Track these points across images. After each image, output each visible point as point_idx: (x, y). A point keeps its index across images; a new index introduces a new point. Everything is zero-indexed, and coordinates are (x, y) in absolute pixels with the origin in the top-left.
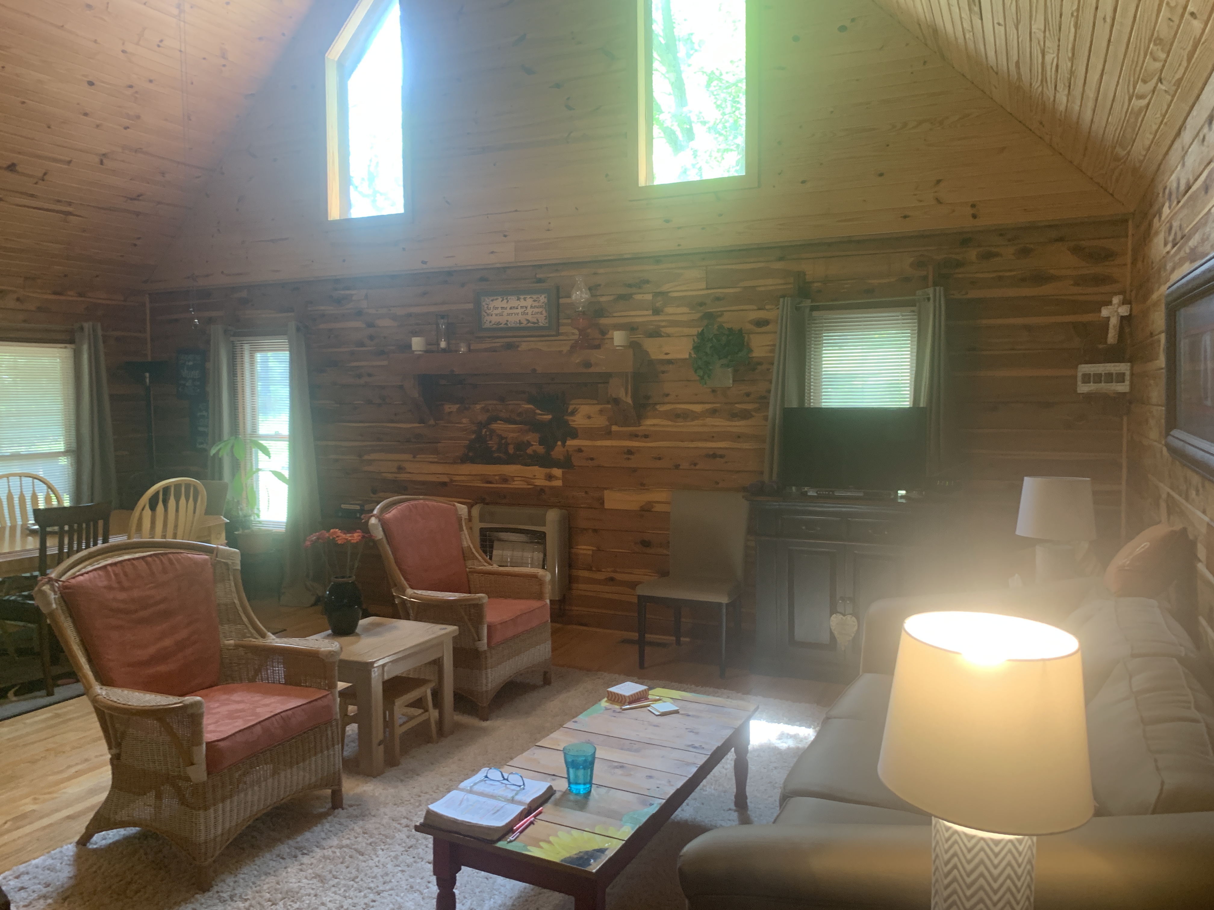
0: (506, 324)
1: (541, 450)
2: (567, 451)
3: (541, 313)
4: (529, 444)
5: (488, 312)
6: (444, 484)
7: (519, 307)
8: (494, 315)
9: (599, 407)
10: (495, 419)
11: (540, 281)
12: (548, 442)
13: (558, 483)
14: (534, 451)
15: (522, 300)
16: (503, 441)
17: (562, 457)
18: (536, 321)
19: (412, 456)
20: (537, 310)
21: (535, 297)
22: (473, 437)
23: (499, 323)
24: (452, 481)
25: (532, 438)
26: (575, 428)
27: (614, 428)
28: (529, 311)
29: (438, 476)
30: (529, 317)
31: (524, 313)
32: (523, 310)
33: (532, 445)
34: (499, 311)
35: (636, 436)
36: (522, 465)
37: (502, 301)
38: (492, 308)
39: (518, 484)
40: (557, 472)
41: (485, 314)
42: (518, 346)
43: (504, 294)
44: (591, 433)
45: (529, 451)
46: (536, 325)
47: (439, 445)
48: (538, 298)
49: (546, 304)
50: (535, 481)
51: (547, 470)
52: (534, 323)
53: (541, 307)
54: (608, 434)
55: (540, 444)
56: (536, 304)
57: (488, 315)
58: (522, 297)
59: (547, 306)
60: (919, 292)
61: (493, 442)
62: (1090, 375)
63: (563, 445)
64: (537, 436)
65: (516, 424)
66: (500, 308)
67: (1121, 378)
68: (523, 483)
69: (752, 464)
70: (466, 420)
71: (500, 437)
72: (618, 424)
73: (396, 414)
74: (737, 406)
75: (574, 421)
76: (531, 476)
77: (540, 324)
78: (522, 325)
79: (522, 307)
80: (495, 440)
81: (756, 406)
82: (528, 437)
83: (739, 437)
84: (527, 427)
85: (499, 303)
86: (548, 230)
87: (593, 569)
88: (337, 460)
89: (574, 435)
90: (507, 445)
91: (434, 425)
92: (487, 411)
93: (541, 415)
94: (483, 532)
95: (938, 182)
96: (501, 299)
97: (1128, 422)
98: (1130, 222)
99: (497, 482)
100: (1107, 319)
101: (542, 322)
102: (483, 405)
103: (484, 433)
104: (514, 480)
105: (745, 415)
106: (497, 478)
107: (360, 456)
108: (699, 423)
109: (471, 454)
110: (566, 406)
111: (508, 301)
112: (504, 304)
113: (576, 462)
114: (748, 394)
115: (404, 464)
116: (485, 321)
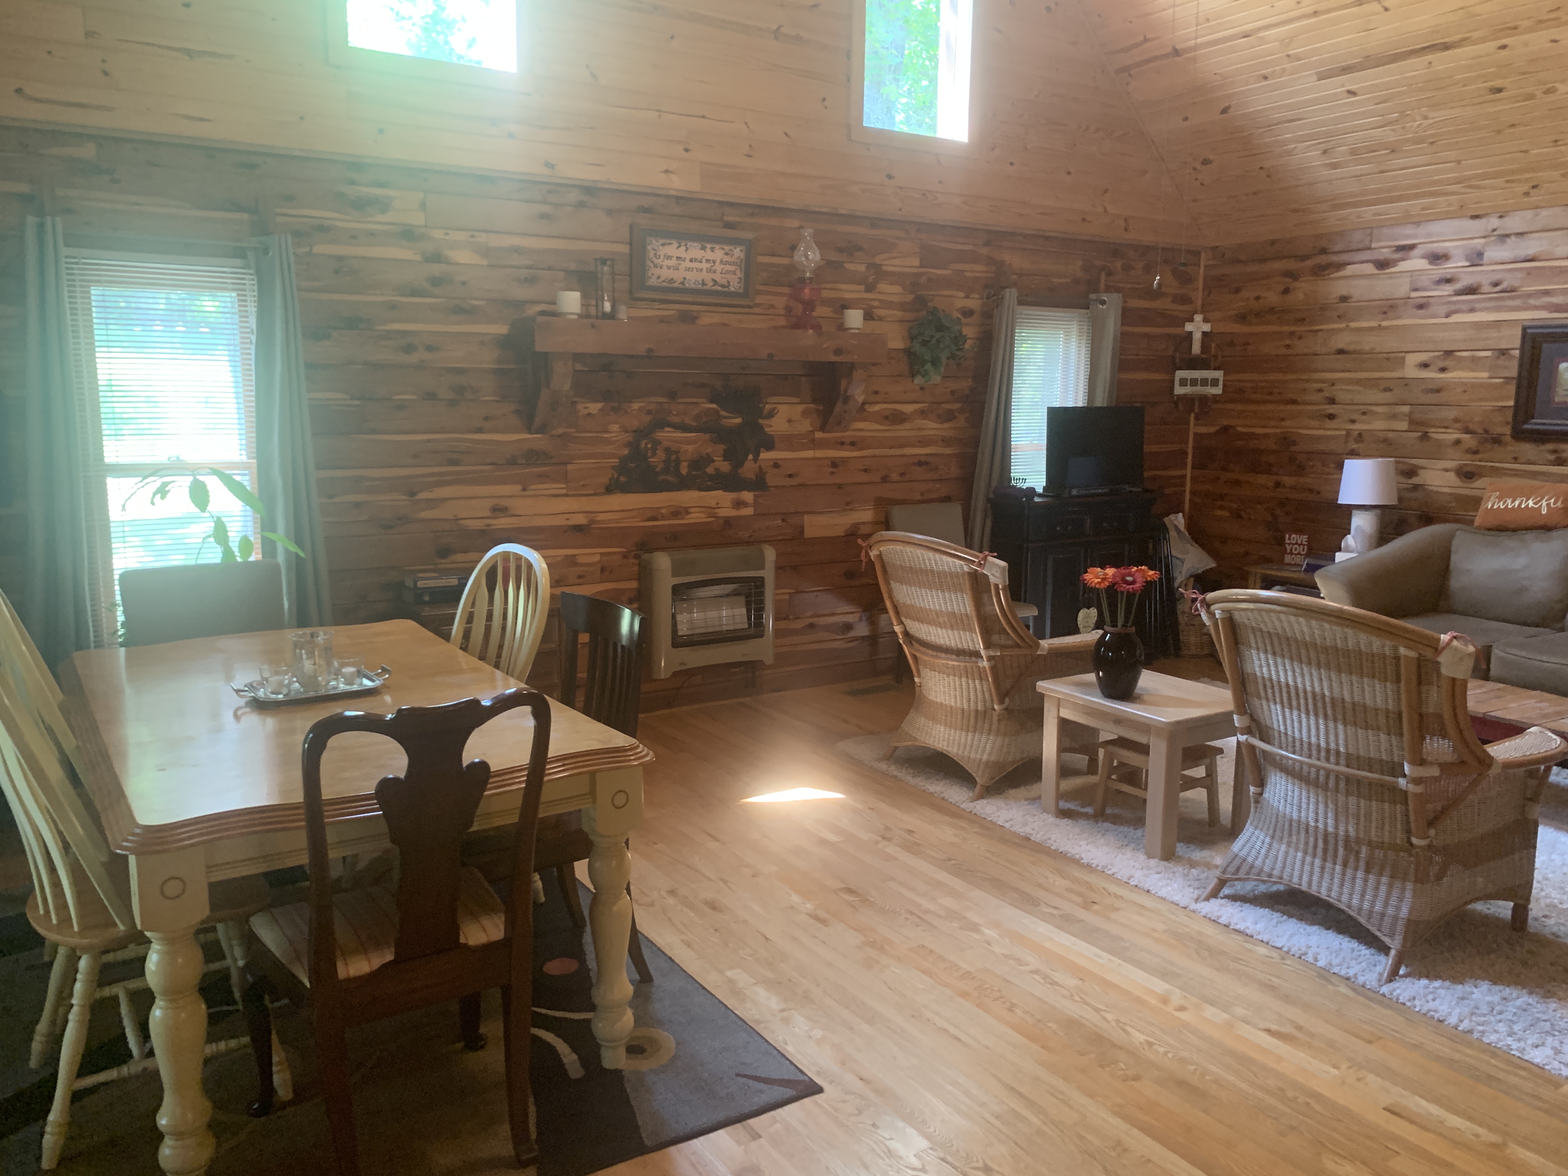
0: (683, 283)
1: (725, 467)
2: (760, 466)
3: (734, 273)
4: (709, 460)
5: (657, 261)
6: (578, 528)
7: (704, 261)
8: (665, 268)
9: (800, 408)
10: (661, 424)
11: (728, 226)
12: (735, 456)
13: (749, 511)
14: (716, 470)
15: (708, 250)
16: (673, 457)
17: (753, 477)
18: (724, 282)
19: (519, 487)
20: (728, 267)
21: (727, 248)
22: (626, 452)
23: (671, 281)
24: (593, 522)
25: (716, 451)
26: (772, 436)
27: (819, 435)
28: (718, 267)
29: (567, 516)
30: (717, 277)
31: (709, 270)
32: (709, 265)
33: (714, 461)
34: (673, 262)
35: (842, 444)
36: (700, 490)
37: (678, 248)
38: (662, 258)
39: (696, 517)
40: (748, 496)
41: (651, 265)
42: (696, 318)
43: (682, 237)
44: (791, 442)
45: (710, 470)
46: (726, 289)
47: (569, 467)
48: (730, 250)
49: (741, 261)
50: (717, 511)
51: (733, 495)
52: (723, 286)
53: (734, 264)
54: (815, 444)
55: (724, 460)
56: (728, 258)
57: (656, 266)
58: (709, 246)
59: (743, 264)
60: (1092, 296)
61: (657, 459)
62: (1187, 379)
63: (756, 460)
64: (721, 447)
65: (692, 432)
66: (674, 259)
67: (1215, 382)
68: (703, 515)
69: (954, 471)
70: (615, 427)
71: (667, 450)
72: (822, 429)
73: (486, 419)
74: (943, 405)
75: (771, 426)
76: (713, 504)
77: (733, 289)
78: (705, 287)
79: (708, 261)
80: (661, 455)
81: (959, 405)
82: (709, 449)
83: (943, 441)
84: (707, 436)
85: (673, 249)
86: (749, 156)
87: (791, 617)
88: (358, 505)
89: (770, 445)
90: (678, 462)
91: (560, 436)
92: (649, 412)
93: (727, 418)
94: (677, 590)
95: (1106, 191)
96: (677, 245)
97: (1197, 418)
98: (1203, 254)
99: (663, 518)
100: (1191, 333)
101: (735, 285)
102: (643, 404)
103: (643, 446)
104: (688, 513)
105: (950, 416)
106: (663, 511)
107: (412, 494)
108: (907, 425)
109: (622, 479)
110: (761, 405)
111: (687, 249)
112: (681, 252)
113: (771, 481)
114: (953, 392)
115: (503, 503)
116: (650, 275)
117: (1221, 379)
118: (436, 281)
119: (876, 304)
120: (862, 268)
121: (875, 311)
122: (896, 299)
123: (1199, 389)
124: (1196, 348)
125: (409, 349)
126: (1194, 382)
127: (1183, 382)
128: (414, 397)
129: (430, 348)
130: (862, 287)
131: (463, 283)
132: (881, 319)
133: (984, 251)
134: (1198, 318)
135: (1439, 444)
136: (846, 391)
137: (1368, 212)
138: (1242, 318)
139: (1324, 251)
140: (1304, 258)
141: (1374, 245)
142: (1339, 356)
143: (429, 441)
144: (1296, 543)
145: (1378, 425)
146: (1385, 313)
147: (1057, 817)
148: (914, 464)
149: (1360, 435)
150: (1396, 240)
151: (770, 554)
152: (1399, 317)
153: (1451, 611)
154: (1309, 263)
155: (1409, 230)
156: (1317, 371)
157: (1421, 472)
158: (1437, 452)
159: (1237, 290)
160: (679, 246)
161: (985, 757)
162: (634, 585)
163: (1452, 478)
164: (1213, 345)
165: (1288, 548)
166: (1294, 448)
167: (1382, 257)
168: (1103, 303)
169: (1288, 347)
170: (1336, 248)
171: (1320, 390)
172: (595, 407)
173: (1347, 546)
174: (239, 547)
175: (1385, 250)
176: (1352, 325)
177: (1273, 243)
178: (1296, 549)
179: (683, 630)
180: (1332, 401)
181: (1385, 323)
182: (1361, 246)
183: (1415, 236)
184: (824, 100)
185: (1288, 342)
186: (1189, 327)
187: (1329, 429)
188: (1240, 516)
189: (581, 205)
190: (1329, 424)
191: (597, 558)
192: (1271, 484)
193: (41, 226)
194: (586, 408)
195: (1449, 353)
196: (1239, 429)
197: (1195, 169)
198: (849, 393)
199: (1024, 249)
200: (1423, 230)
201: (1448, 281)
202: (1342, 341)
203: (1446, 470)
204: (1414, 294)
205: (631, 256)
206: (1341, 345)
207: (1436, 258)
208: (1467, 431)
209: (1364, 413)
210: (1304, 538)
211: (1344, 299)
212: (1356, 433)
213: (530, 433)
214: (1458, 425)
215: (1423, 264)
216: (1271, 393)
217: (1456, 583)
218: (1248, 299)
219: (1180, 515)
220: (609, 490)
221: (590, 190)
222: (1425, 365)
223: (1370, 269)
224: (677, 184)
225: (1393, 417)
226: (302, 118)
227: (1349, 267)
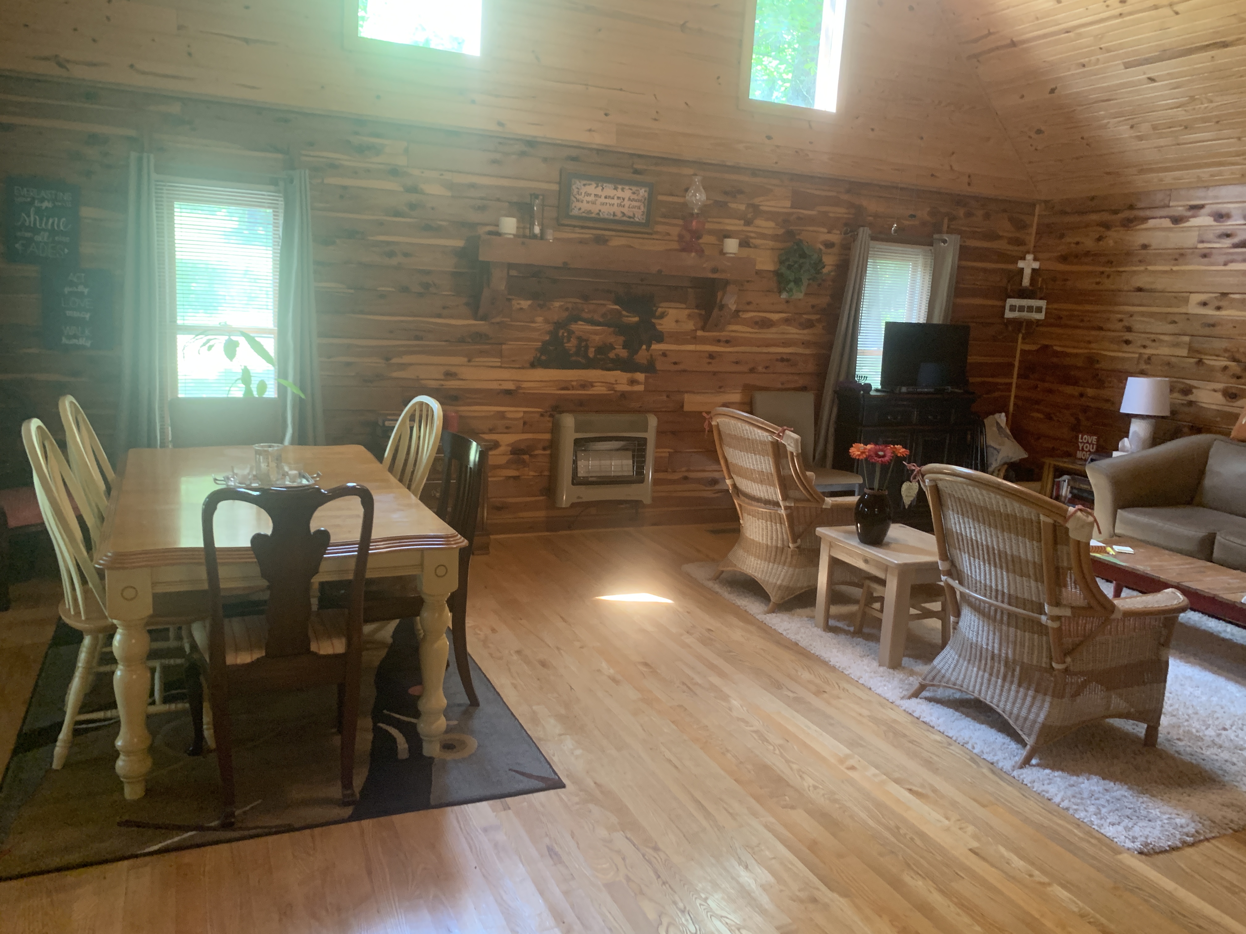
0: (598, 214)
1: (624, 353)
2: (651, 355)
3: (639, 208)
4: (612, 347)
5: (577, 196)
6: (508, 392)
7: (616, 198)
8: (585, 202)
9: (687, 312)
10: (576, 319)
11: (636, 172)
12: (631, 346)
13: (641, 388)
14: (617, 355)
15: (619, 190)
16: (583, 344)
17: (645, 362)
18: (631, 215)
19: (466, 359)
20: (634, 203)
21: (634, 189)
22: (548, 338)
23: (590, 212)
24: (519, 388)
25: (618, 341)
26: (661, 332)
27: (700, 333)
28: (627, 203)
29: (500, 382)
30: (625, 210)
31: (620, 205)
32: (619, 201)
33: (615, 349)
34: (592, 198)
35: (719, 341)
36: (603, 369)
37: (596, 187)
38: (583, 194)
39: (599, 390)
40: (640, 376)
41: (575, 200)
42: (607, 240)
43: (600, 180)
44: (678, 338)
45: (612, 355)
46: (632, 220)
47: (504, 347)
48: (637, 190)
49: (645, 199)
50: (615, 386)
51: (629, 375)
52: (630, 217)
53: (639, 201)
54: (695, 340)
55: (623, 348)
56: (635, 197)
57: (578, 201)
58: (620, 187)
59: (646, 201)
60: (936, 236)
61: (571, 345)
62: (1016, 306)
63: (648, 349)
64: (621, 339)
65: (598, 326)
66: (593, 196)
67: (1039, 310)
68: (604, 389)
69: (811, 367)
70: (540, 319)
71: (580, 339)
72: (703, 329)
73: (444, 308)
74: (805, 316)
75: (662, 325)
76: (613, 381)
77: (637, 220)
78: (616, 218)
79: (618, 198)
80: (574, 342)
81: (818, 317)
82: (612, 339)
83: (803, 344)
84: (612, 329)
85: (592, 188)
86: (655, 120)
87: (669, 470)
88: (348, 364)
89: (660, 338)
90: (587, 347)
91: (498, 323)
92: (567, 309)
93: (627, 316)
94: (578, 443)
95: (953, 153)
96: (595, 185)
97: (1023, 338)
98: (1038, 207)
99: (573, 388)
100: (1023, 269)
101: (639, 216)
102: (562, 303)
103: (560, 334)
104: (593, 386)
105: (810, 325)
106: (574, 383)
107: (388, 359)
108: (773, 330)
109: (543, 358)
110: (654, 309)
111: (603, 188)
112: (598, 191)
113: (659, 366)
114: (813, 307)
115: (454, 370)
116: (573, 207)
117: (1044, 307)
118: (412, 206)
119: (752, 235)
120: (743, 207)
121: (751, 240)
122: (770, 232)
123: (1025, 315)
124: (1026, 282)
125: (391, 254)
126: (1021, 309)
127: (1013, 308)
128: (393, 290)
129: (406, 255)
130: (742, 222)
131: (433, 208)
132: (756, 247)
133: (845, 197)
134: (1030, 257)
135: (1212, 369)
136: (721, 301)
137: (1168, 177)
138: (1064, 259)
139: (1131, 207)
140: (1116, 212)
141: (1171, 204)
142: (1138, 293)
143: (402, 321)
144: (1088, 442)
145: (1164, 351)
146: (1176, 260)
147: (824, 630)
148: (777, 360)
149: (1149, 358)
150: (1189, 201)
151: (653, 421)
152: (1186, 264)
153: (1201, 505)
154: (1121, 216)
155: (1201, 193)
156: (1116, 304)
157: (1194, 391)
158: (1209, 375)
159: (1062, 236)
160: (597, 187)
161: (779, 582)
162: (547, 436)
163: (1219, 397)
164: (1040, 279)
165: (1081, 445)
166: (1097, 366)
167: (1176, 214)
168: (945, 241)
169: (1098, 283)
170: (1142, 205)
171: (1121, 320)
172: (525, 304)
173: (1124, 446)
174: (258, 388)
175: (1180, 208)
176: (1149, 268)
177: (1093, 198)
178: (1087, 447)
179: (581, 473)
180: (1129, 329)
181: (1175, 268)
182: (1162, 204)
183: (1205, 198)
184: (718, 78)
185: (1098, 280)
186: (1021, 264)
187: (1126, 352)
188: (1051, 419)
189: (523, 154)
190: (1126, 348)
191: (521, 415)
192: (1077, 394)
193: (140, 160)
194: (518, 304)
195: (1224, 295)
196: (1055, 348)
197: (1030, 137)
198: (723, 303)
199: (881, 197)
200: (1211, 193)
201: (1228, 236)
202: (1141, 281)
203: (1215, 391)
204: (1200, 246)
205: (560, 191)
206: (1139, 284)
207: (1220, 217)
208: (1234, 360)
209: (1154, 341)
210: (1094, 438)
211: (1145, 247)
212: (1146, 356)
213: (476, 319)
214: (1226, 355)
215: (1208, 221)
216: (1082, 321)
217: (1208, 482)
218: (1070, 243)
219: (1003, 414)
220: (533, 365)
221: (531, 143)
222: (1205, 304)
223: (1167, 223)
224: (598, 140)
225: (1177, 345)
226: (323, 87)
227: (1150, 221)
